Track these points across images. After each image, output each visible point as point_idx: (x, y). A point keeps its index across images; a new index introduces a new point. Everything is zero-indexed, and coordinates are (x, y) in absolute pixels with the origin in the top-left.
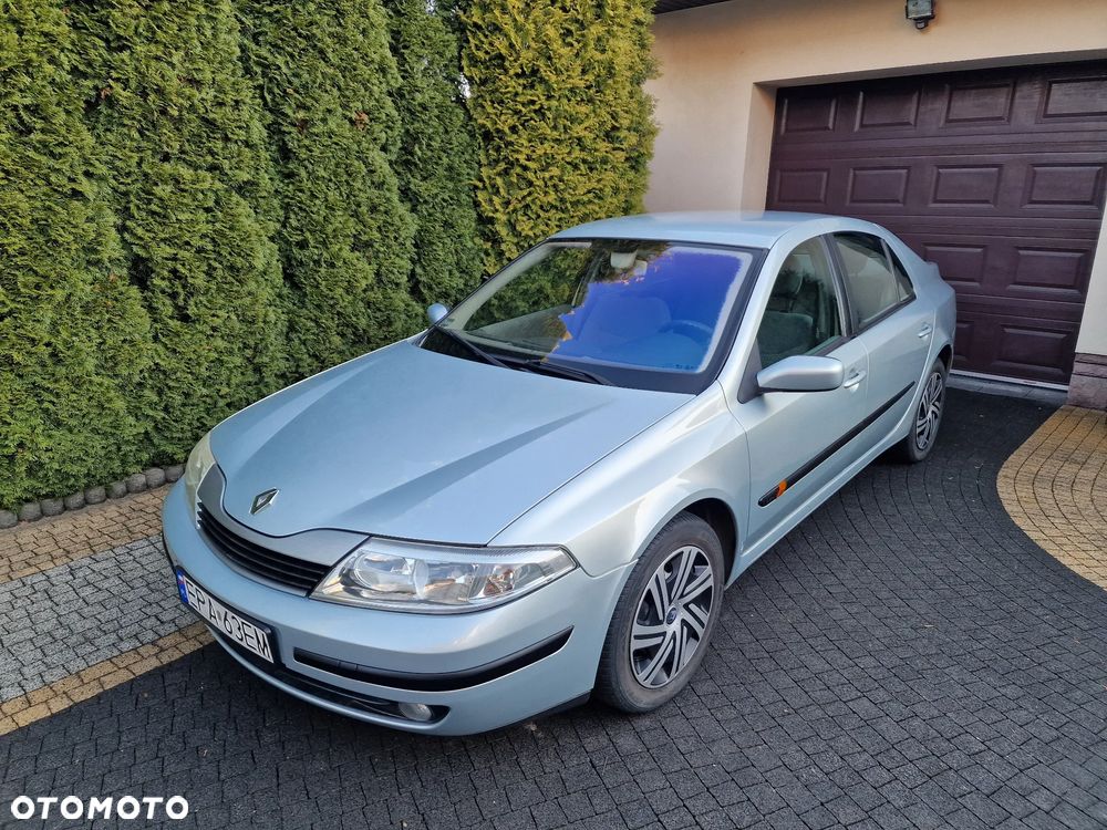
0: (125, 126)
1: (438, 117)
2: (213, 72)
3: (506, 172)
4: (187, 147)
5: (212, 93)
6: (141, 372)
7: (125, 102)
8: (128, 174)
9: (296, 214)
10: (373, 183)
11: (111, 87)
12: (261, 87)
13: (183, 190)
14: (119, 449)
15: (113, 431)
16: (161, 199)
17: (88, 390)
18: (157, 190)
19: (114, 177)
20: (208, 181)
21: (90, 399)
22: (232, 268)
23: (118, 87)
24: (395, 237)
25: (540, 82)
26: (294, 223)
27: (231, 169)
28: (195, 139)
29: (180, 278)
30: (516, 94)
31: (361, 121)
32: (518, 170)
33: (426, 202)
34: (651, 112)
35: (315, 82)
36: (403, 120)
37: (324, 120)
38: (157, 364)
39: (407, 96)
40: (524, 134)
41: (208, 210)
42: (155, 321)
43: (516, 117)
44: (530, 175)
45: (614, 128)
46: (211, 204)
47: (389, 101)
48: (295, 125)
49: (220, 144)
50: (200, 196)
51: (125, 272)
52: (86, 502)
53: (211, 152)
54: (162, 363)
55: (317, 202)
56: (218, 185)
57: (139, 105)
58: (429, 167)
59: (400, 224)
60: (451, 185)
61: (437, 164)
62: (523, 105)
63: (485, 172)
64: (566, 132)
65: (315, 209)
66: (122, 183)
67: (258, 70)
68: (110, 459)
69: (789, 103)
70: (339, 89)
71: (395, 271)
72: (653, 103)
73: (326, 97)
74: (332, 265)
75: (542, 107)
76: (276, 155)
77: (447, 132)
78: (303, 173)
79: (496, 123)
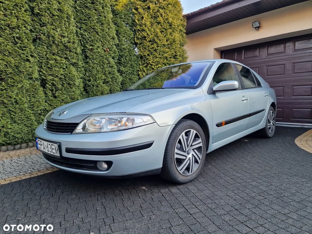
0: (43, 45)
1: (128, 52)
2: (68, 34)
3: (146, 66)
4: (59, 52)
5: (67, 39)
6: (41, 110)
7: (44, 39)
8: (43, 57)
9: (88, 72)
10: (110, 66)
11: (40, 35)
12: (80, 40)
13: (57, 62)
14: (32, 132)
15: (31, 126)
16: (51, 64)
17: (25, 112)
18: (50, 62)
19: (39, 58)
20: (64, 61)
21: (25, 115)
22: (69, 84)
23: (42, 35)
24: (116, 81)
25: (155, 43)
26: (87, 75)
27: (71, 59)
28: (62, 50)
29: (54, 86)
30: (149, 46)
31: (107, 51)
32: (150, 65)
33: (124, 73)
34: (186, 54)
35: (95, 40)
36: (119, 51)
37: (97, 49)
38: (45, 108)
39: (120, 46)
40: (151, 56)
41: (64, 69)
42: (46, 97)
43: (149, 52)
44: (153, 67)
45: (176, 55)
46: (65, 67)
47: (115, 47)
48: (89, 50)
49: (68, 52)
50: (62, 65)
51: (39, 83)
52: (21, 148)
53: (66, 54)
54: (47, 108)
55: (94, 69)
56: (67, 62)
57: (47, 40)
58: (126, 64)
59: (117, 77)
60: (131, 69)
61: (128, 63)
62: (151, 49)
63: (141, 66)
64: (162, 56)
65: (93, 71)
66: (41, 59)
67: (80, 36)
68: (29, 134)
69: (224, 55)
70: (102, 42)
71: (115, 90)
72: (186, 51)
73: (98, 43)
74: (98, 87)
75: (156, 49)
76: (84, 58)
77: (130, 56)
78: (91, 62)
79: (144, 53)
